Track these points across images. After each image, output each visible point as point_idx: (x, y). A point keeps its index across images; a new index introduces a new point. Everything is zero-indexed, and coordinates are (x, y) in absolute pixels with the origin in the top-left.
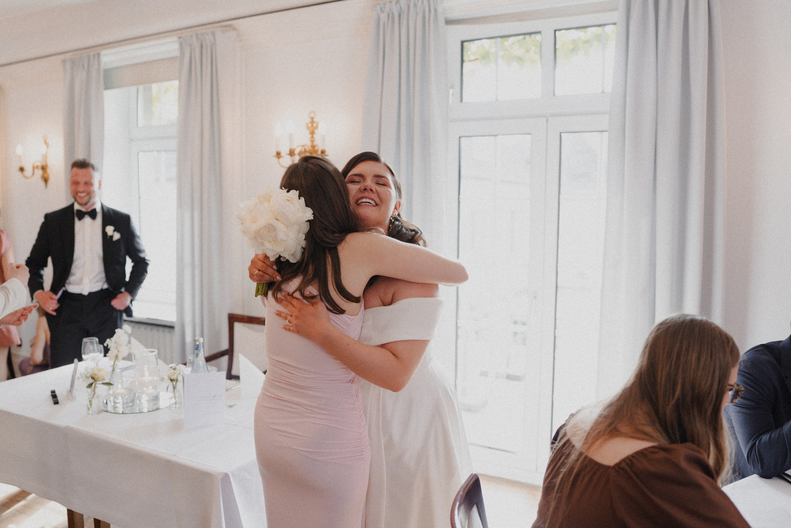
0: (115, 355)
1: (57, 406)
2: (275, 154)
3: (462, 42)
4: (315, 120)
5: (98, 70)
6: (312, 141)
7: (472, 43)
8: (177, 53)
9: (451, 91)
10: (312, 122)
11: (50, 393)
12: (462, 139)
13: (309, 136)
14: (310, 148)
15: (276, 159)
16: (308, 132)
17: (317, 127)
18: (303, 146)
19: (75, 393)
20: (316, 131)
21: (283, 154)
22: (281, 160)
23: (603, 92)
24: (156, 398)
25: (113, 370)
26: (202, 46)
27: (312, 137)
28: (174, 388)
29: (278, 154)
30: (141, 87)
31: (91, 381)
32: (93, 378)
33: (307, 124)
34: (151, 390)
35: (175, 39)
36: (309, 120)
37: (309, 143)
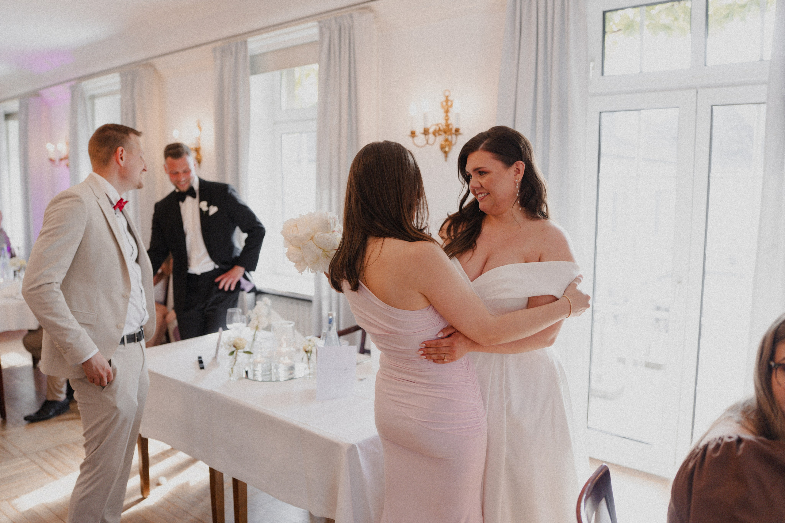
0: (255, 325)
1: (202, 370)
2: (409, 133)
3: (604, 13)
4: (450, 98)
5: (245, 56)
6: (447, 120)
7: (614, 13)
8: (317, 38)
9: (592, 64)
10: (447, 100)
11: (196, 359)
12: (603, 115)
13: (444, 115)
14: (445, 127)
15: (410, 139)
16: (442, 111)
17: (451, 106)
18: (437, 125)
19: (219, 359)
20: (450, 109)
21: (417, 133)
22: (415, 139)
23: (762, 60)
24: (292, 368)
25: (254, 340)
26: (340, 29)
27: (447, 116)
28: (309, 359)
29: (413, 134)
30: (285, 72)
31: (234, 349)
32: (235, 346)
33: (442, 103)
34: (287, 361)
35: (315, 23)
36: (444, 99)
37: (443, 122)
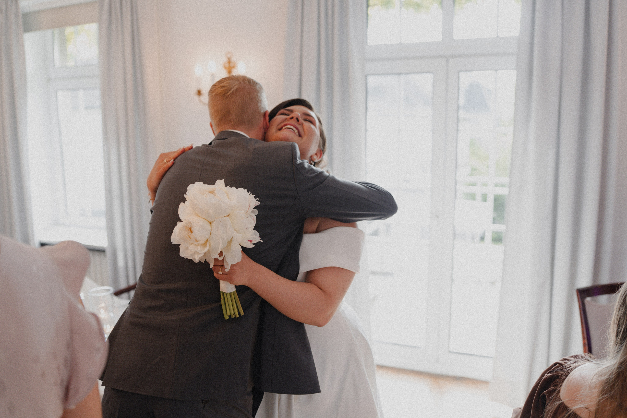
2: (195, 91)
5: (17, 14)
10: (229, 62)
12: (369, 78)
15: (196, 97)
17: (234, 67)
20: (234, 71)
21: (203, 92)
22: (202, 98)
23: (497, 36)
29: (199, 93)
30: (56, 31)
33: (224, 65)
36: (226, 60)
